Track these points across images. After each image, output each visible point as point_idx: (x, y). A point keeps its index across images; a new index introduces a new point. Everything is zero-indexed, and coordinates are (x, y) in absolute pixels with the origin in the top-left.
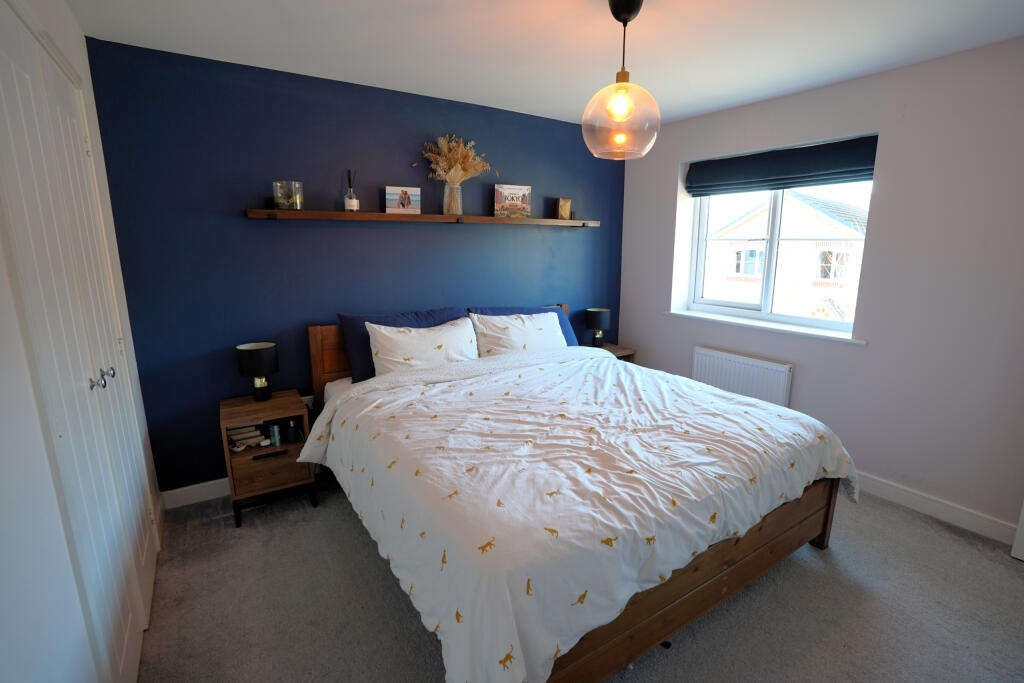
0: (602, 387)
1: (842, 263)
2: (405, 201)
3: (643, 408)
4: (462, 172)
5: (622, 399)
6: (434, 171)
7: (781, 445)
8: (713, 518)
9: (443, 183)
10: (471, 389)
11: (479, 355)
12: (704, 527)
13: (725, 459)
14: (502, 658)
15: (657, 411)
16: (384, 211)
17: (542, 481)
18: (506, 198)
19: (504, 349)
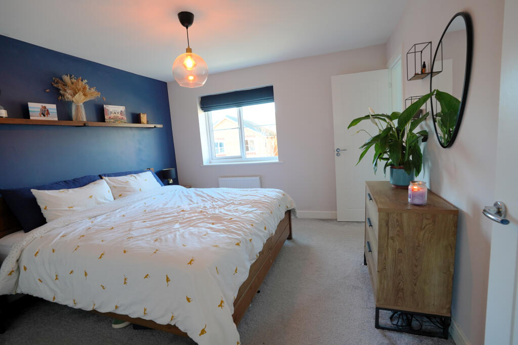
0: (191, 197)
1: (253, 143)
2: (45, 112)
3: (216, 200)
4: (83, 97)
5: (204, 199)
6: (63, 95)
7: (274, 199)
8: (265, 228)
9: (70, 103)
10: (123, 213)
11: (114, 199)
12: (263, 232)
13: (260, 207)
14: (219, 304)
15: (223, 200)
16: (29, 118)
17: (197, 233)
18: (111, 113)
19: (129, 193)
